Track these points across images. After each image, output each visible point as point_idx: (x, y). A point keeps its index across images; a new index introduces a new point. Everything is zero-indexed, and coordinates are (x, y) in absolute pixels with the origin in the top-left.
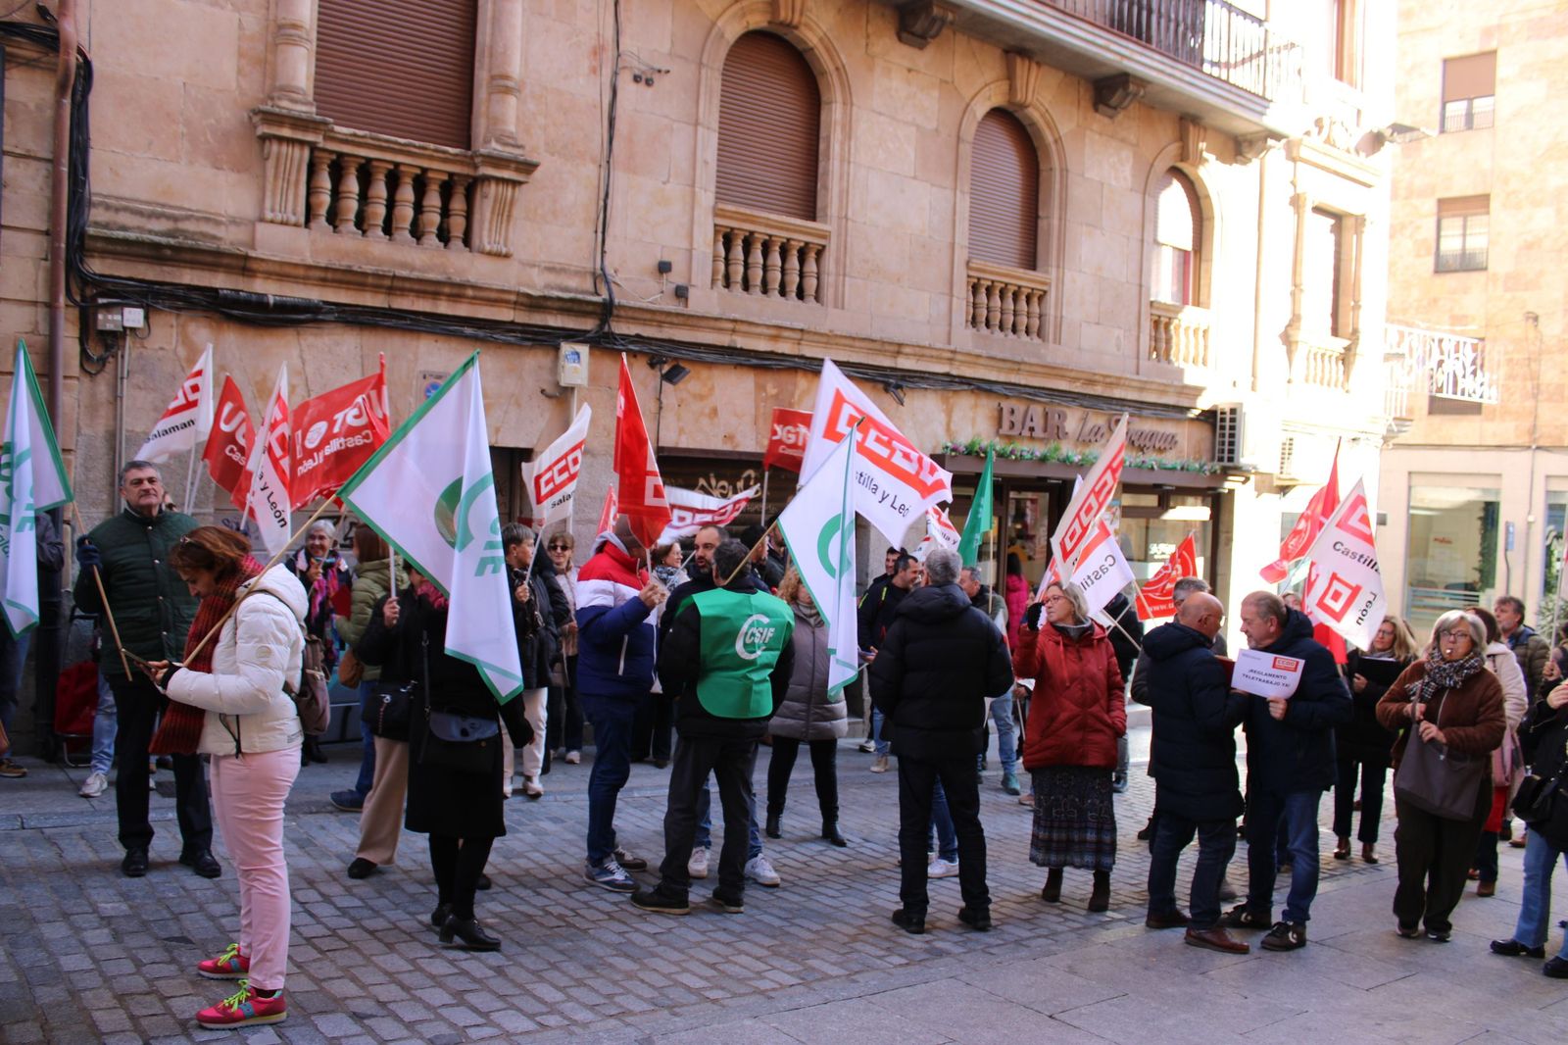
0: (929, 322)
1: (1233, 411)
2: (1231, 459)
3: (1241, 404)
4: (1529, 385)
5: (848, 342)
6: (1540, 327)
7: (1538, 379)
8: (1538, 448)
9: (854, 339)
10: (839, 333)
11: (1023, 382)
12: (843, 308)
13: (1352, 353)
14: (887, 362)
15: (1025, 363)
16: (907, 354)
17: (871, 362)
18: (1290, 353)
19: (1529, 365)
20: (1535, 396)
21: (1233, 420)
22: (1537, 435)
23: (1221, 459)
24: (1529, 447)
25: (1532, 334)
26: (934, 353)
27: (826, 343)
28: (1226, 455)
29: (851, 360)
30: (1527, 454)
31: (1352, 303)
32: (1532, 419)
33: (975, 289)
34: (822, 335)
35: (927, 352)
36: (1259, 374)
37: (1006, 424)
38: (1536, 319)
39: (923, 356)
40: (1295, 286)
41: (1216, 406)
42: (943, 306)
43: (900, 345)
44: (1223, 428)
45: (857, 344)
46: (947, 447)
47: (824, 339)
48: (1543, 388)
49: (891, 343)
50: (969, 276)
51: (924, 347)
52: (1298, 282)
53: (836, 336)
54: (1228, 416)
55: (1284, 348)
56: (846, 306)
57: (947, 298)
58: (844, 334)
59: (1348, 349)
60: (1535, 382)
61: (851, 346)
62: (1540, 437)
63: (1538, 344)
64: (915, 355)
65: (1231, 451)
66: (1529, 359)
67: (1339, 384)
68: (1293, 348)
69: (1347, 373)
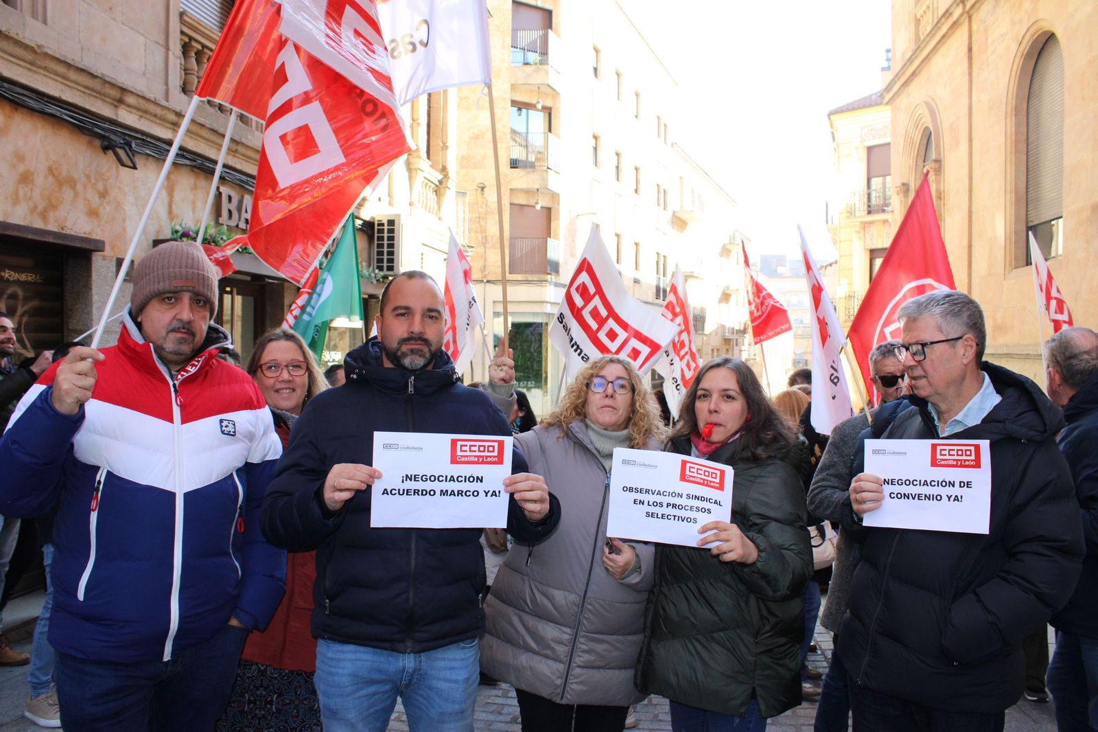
0: (144, 74)
1: (391, 222)
2: (391, 268)
3: (399, 216)
4: (480, 236)
5: (61, 69)
6: (485, 195)
7: (485, 232)
8: (488, 281)
9: (68, 65)
10: (50, 52)
11: (239, 167)
12: (45, 22)
13: (444, 185)
14: (106, 111)
15: (243, 144)
16: (129, 106)
17: (87, 107)
18: (410, 178)
19: (479, 222)
20: (484, 245)
21: (391, 231)
22: (486, 273)
23: (381, 269)
24: (482, 281)
25: (480, 200)
26: (159, 111)
27: (32, 64)
28: (385, 264)
29: (64, 98)
30: (483, 284)
31: (442, 145)
32: (483, 261)
33: (186, 48)
34: (26, 47)
35: (152, 108)
36: (394, 194)
37: (225, 213)
38: (483, 189)
39: (146, 112)
40: (413, 120)
41: (373, 218)
42: (159, 58)
43: (123, 90)
44: (381, 238)
45: (73, 75)
46: (177, 232)
47: (29, 57)
48: (489, 238)
49: (113, 85)
50: (182, 33)
51: (148, 100)
52: (415, 117)
53: (46, 55)
54: (386, 228)
55: (407, 173)
56: (49, 21)
57: (163, 50)
58: (58, 56)
59: (440, 182)
60: (484, 235)
61: (64, 77)
62: (489, 273)
63: (485, 207)
64: (138, 109)
65: (391, 261)
66: (479, 217)
67: (434, 212)
68: (413, 174)
69: (439, 203)
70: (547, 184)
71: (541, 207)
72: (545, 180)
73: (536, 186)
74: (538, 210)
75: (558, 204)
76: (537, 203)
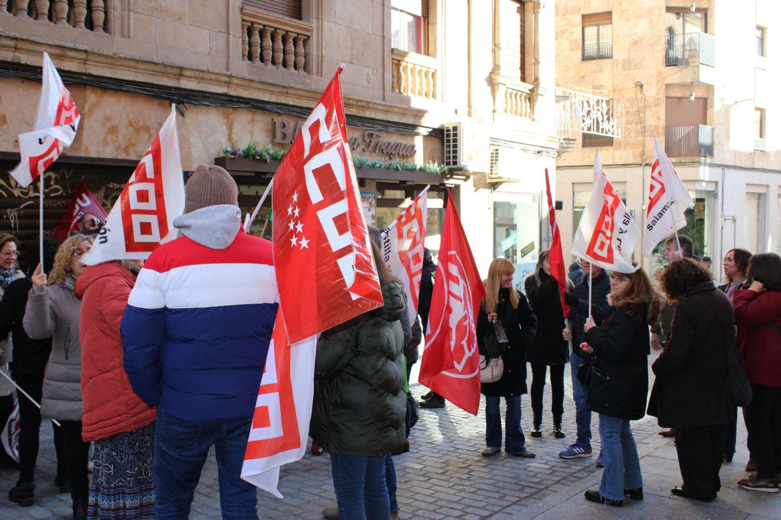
0: (209, 53)
1: (455, 128)
2: (455, 163)
3: (460, 123)
4: (639, 127)
5: (132, 64)
6: (644, 91)
7: (644, 123)
8: (646, 165)
9: (137, 61)
10: (122, 56)
11: (291, 103)
12: (129, 37)
13: (535, 93)
14: (171, 83)
15: (292, 88)
16: (188, 77)
17: (155, 82)
18: (493, 92)
19: (639, 115)
20: (643, 134)
21: (455, 135)
22: (645, 157)
23: (448, 164)
24: (641, 165)
25: (639, 96)
26: (213, 77)
27: (112, 64)
28: (451, 160)
29: (137, 80)
30: (641, 168)
31: (534, 61)
32: (642, 147)
33: (250, 32)
34: (106, 56)
35: (206, 76)
36: (473, 105)
37: (279, 135)
38: (641, 86)
39: (202, 78)
40: (495, 45)
41: (443, 126)
42: (222, 42)
43: (181, 68)
44: (448, 141)
45: (141, 66)
46: (227, 152)
47: (109, 61)
48: (647, 128)
49: (172, 67)
50: (243, 20)
51: (202, 71)
52: (497, 42)
53: (120, 58)
54: (452, 133)
55: (489, 88)
56: (132, 35)
57: (225, 35)
58: (128, 57)
59: (532, 91)
60: (643, 125)
61: (136, 68)
62: (647, 158)
63: (643, 101)
64: (196, 78)
65: (455, 157)
66: (639, 111)
67: (528, 115)
68: (496, 88)
69: (532, 107)
70: (699, 78)
71: (695, 98)
72: (696, 74)
73: (689, 80)
74: (692, 101)
75: (713, 94)
76: (691, 95)
